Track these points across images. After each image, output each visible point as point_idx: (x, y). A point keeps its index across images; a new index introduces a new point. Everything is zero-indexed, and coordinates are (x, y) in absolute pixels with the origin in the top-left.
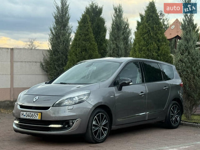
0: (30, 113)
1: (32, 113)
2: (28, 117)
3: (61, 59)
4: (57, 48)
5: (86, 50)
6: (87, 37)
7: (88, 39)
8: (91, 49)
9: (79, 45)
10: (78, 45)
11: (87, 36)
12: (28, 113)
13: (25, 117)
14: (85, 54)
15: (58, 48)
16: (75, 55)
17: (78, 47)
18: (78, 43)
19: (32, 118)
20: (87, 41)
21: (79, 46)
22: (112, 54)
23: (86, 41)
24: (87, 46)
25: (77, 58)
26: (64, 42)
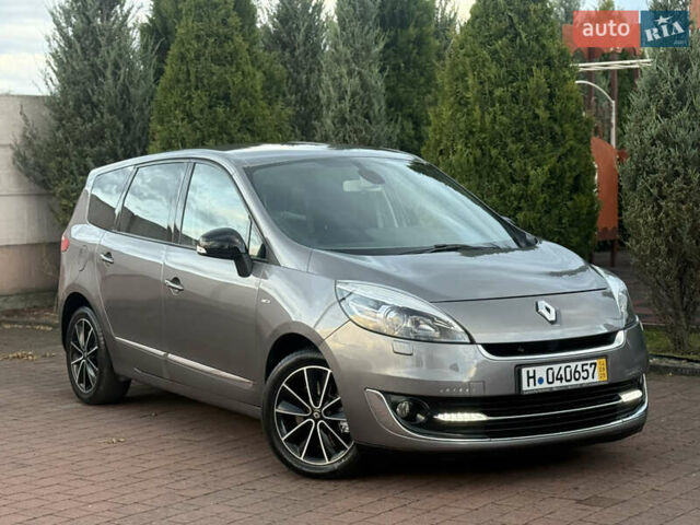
0: (563, 365)
1: (573, 365)
2: (557, 384)
3: (107, 135)
4: (90, 91)
5: (226, 97)
6: (229, 47)
7: (231, 54)
8: (243, 94)
9: (196, 77)
10: (192, 78)
11: (226, 44)
12: (556, 367)
13: (545, 385)
14: (224, 112)
15: (93, 91)
16: (183, 119)
17: (197, 88)
18: (192, 70)
19: (573, 382)
20: (228, 66)
21: (200, 85)
22: (347, 116)
23: (224, 65)
24: (231, 84)
25: (196, 129)
26: (117, 66)
